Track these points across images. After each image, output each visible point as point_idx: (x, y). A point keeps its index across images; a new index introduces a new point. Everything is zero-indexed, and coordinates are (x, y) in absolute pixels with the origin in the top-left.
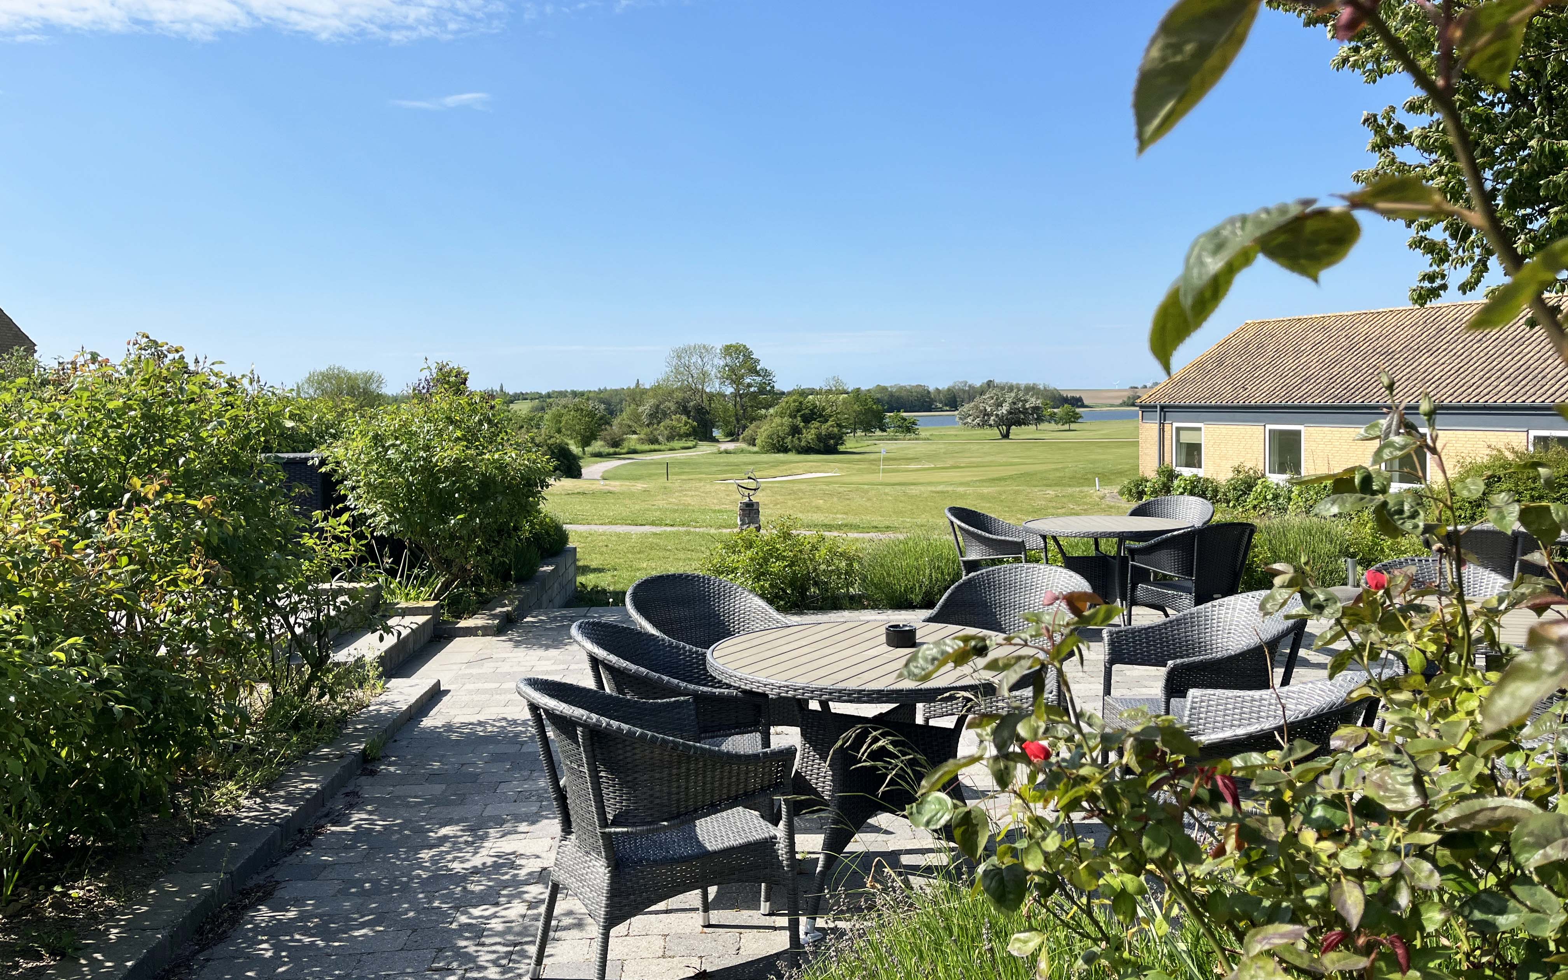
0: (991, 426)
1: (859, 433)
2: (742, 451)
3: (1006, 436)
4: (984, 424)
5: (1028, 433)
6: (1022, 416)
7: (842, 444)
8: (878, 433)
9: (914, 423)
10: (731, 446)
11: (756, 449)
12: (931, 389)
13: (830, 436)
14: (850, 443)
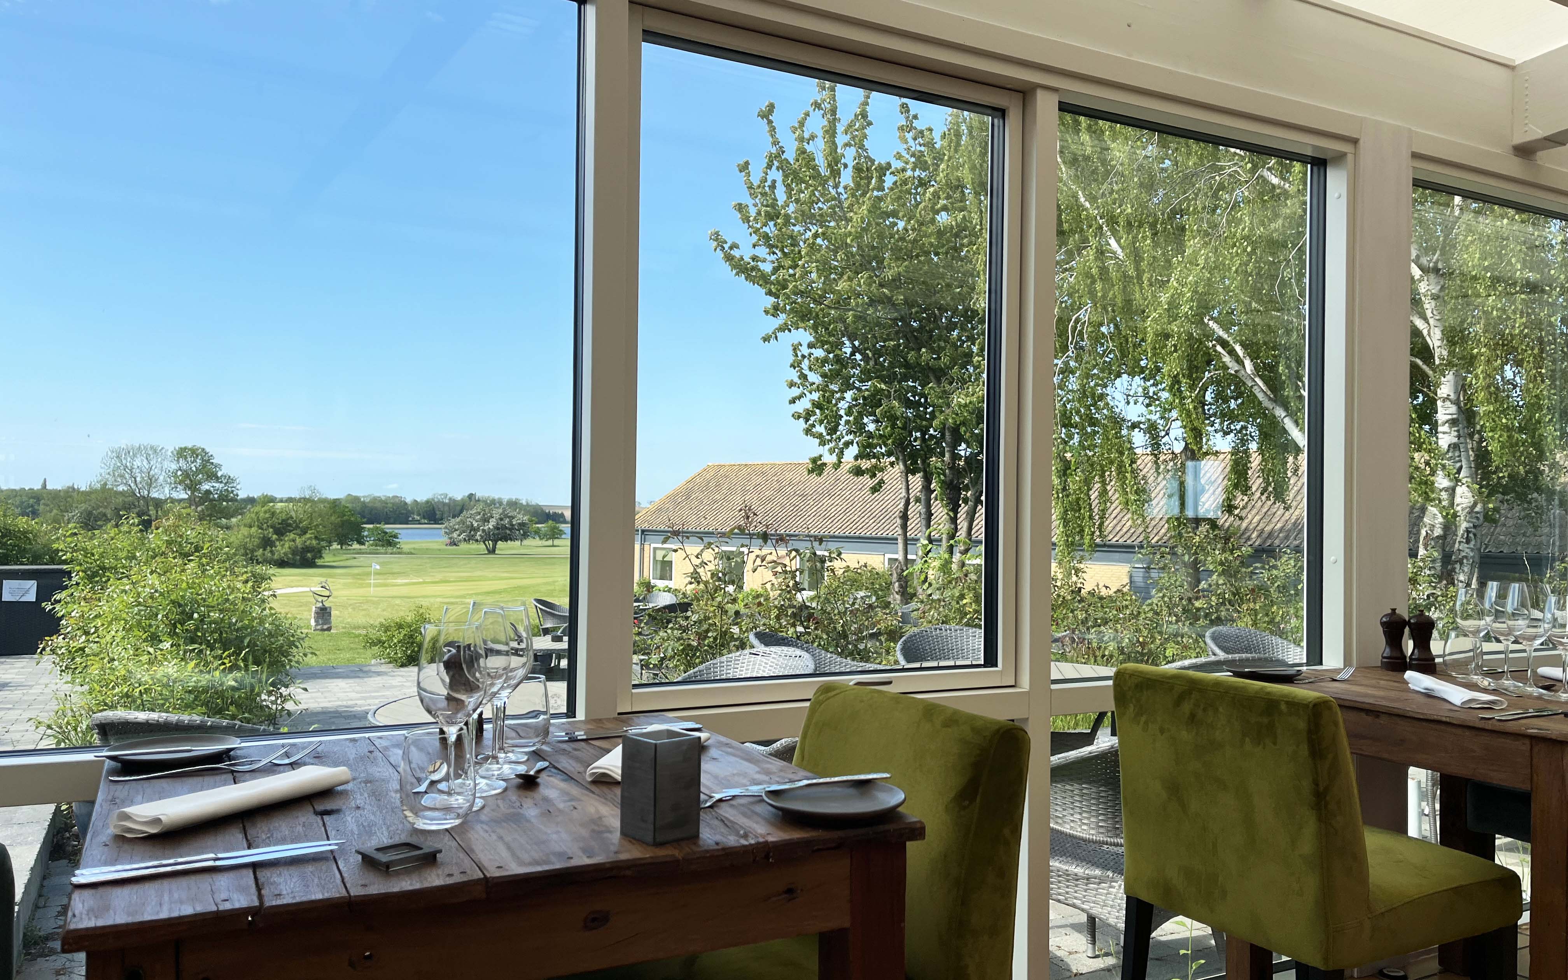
0: (477, 541)
1: (336, 546)
3: (492, 551)
4: (470, 538)
5: (513, 548)
6: (508, 532)
7: (321, 557)
8: (356, 546)
9: (395, 536)
12: (409, 500)
13: (307, 549)
14: (327, 558)
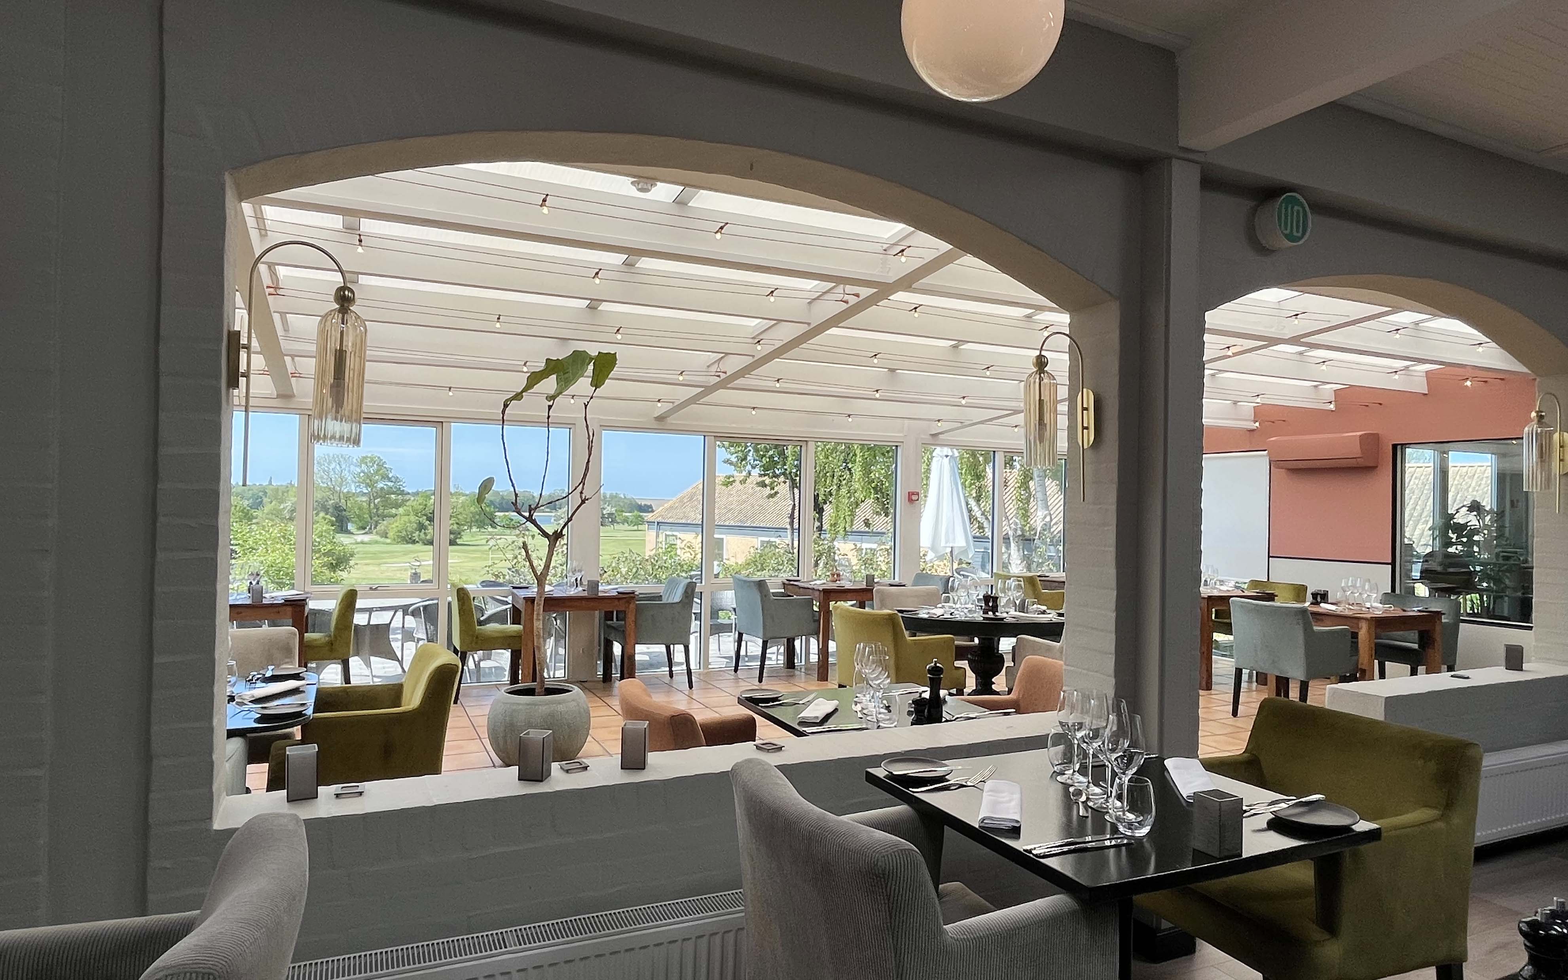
1: (474, 529)
2: (377, 542)
7: (461, 538)
8: (490, 529)
10: (366, 538)
11: (388, 541)
14: (466, 538)
